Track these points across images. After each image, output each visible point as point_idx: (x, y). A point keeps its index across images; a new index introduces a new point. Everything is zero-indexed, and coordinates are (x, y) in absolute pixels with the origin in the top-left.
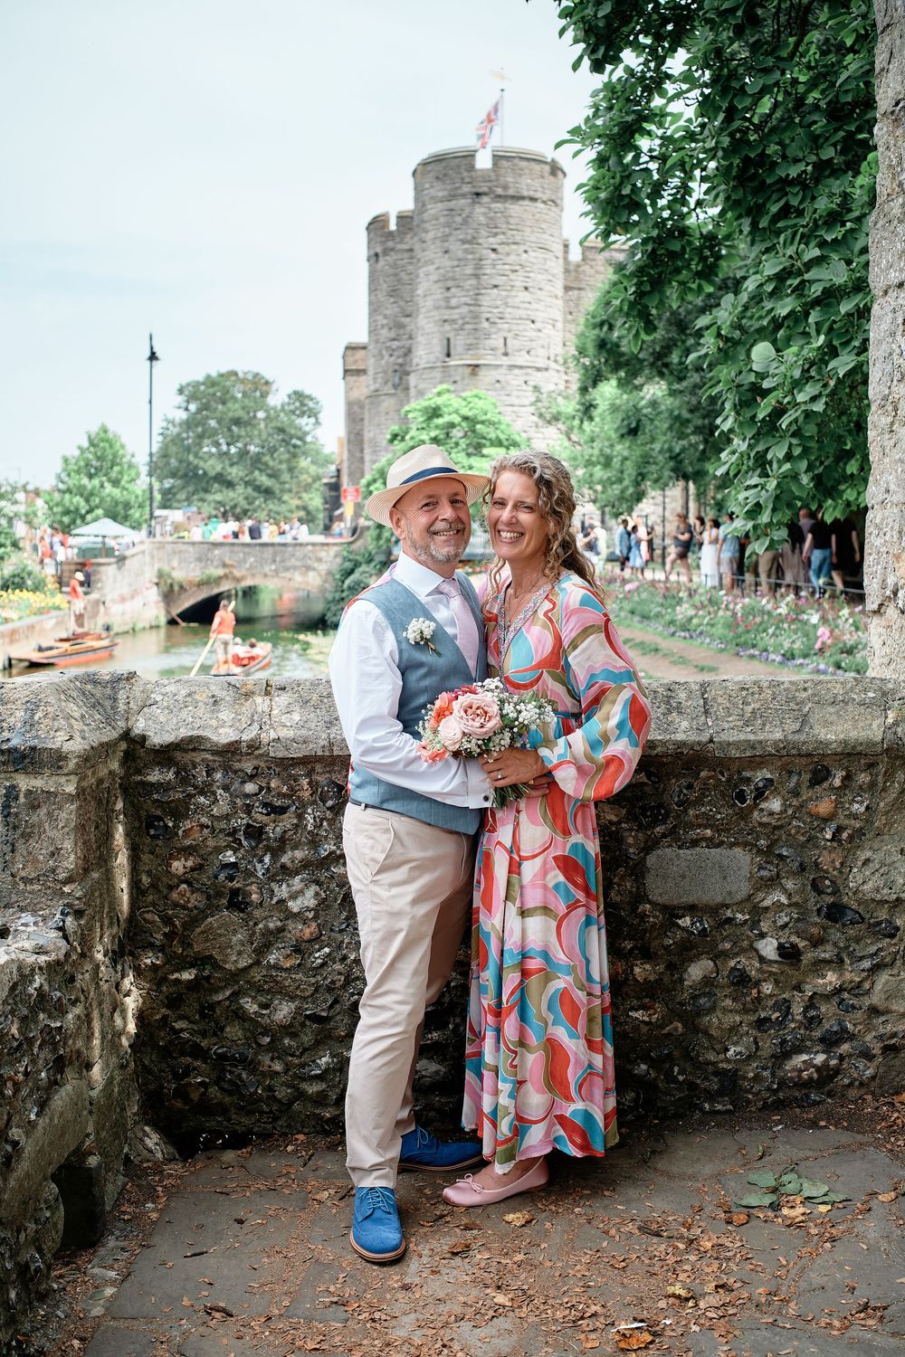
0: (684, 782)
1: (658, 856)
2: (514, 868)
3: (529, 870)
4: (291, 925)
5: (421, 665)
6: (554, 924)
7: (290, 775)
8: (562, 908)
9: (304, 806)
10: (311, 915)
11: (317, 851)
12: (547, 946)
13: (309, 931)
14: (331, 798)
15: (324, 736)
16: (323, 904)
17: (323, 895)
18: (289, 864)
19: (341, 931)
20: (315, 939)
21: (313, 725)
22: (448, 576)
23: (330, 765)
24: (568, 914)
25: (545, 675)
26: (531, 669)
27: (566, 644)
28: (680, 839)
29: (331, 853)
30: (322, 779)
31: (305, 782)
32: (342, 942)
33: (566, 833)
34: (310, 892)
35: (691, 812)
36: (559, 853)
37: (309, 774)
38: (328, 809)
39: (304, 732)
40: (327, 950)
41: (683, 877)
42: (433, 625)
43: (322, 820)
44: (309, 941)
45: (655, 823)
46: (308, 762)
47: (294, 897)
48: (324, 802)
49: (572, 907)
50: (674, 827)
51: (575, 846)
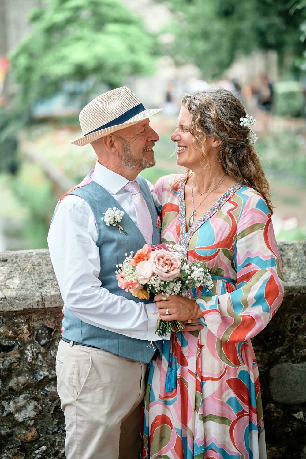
0: (294, 316)
1: (278, 369)
2: (200, 387)
3: (210, 388)
4: (17, 431)
5: (112, 241)
6: (228, 428)
7: (14, 323)
8: (234, 415)
9: (24, 344)
10: (31, 423)
11: (34, 376)
12: (224, 445)
13: (30, 435)
14: (44, 338)
15: (38, 294)
16: (40, 415)
17: (40, 408)
18: (15, 387)
19: (54, 433)
20: (36, 440)
21: (29, 287)
22: (131, 178)
23: (42, 314)
24: (238, 419)
25: (221, 253)
26: (212, 247)
27: (238, 232)
28: (293, 356)
29: (45, 377)
30: (37, 325)
31: (25, 327)
32: (55, 441)
33: (236, 362)
34: (31, 407)
35: (300, 337)
36: (232, 377)
37: (27, 322)
38: (43, 346)
39: (23, 292)
40: (44, 448)
41: (297, 383)
42: (122, 213)
43: (38, 354)
44: (31, 442)
45: (276, 345)
46: (27, 313)
47: (19, 410)
48: (39, 340)
49: (241, 415)
50: (289, 347)
51: (242, 372)
